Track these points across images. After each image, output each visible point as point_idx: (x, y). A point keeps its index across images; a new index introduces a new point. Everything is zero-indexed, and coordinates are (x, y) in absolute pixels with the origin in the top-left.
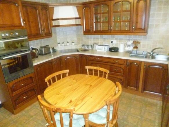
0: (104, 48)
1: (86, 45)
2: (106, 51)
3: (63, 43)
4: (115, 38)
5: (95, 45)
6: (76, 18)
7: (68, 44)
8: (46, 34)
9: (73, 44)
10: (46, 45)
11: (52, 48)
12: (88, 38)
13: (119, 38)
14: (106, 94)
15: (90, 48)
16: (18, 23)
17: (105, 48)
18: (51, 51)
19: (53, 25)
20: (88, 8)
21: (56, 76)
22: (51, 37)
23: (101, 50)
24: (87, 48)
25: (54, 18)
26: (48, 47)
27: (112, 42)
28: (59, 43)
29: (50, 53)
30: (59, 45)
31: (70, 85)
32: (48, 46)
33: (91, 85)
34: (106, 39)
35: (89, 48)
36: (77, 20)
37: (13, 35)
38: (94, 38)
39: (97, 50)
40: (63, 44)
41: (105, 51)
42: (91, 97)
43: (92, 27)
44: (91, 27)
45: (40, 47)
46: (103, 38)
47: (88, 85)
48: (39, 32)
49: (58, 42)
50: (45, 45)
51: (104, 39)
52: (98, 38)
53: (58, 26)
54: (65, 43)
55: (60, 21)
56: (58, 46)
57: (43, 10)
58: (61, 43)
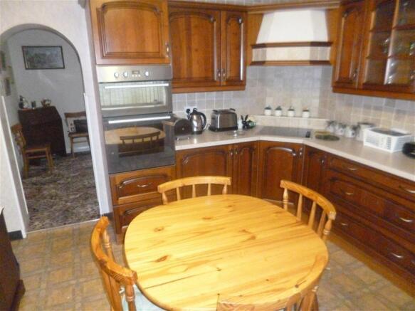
0: (385, 142)
1: (340, 124)
2: (392, 151)
3: (279, 109)
5: (362, 126)
6: (314, 44)
7: (291, 113)
8: (228, 81)
9: (306, 114)
10: (231, 109)
11: (242, 118)
12: (349, 105)
14: (267, 280)
15: (349, 133)
16: (154, 51)
17: (389, 142)
18: (240, 125)
19: (254, 60)
20: (357, 13)
21: (194, 187)
22: (244, 89)
23: (377, 144)
24: (339, 132)
25: (260, 41)
26: (234, 113)
28: (268, 108)
29: (236, 128)
30: (268, 112)
31: (205, 219)
32: (232, 111)
33: (253, 238)
34: (404, 112)
35: (345, 131)
36: (319, 48)
37: (139, 76)
38: (367, 107)
39: (366, 144)
40: (278, 113)
41: (388, 151)
42: (219, 270)
43: (358, 70)
44: (356, 72)
45: (214, 111)
46: (395, 108)
47: (250, 233)
48: (210, 75)
49: (267, 106)
50: (228, 108)
51: (398, 112)
52: (378, 108)
53: (262, 63)
54: (285, 109)
55: (269, 50)
56: (264, 115)
57: (230, 21)
58: (274, 107)
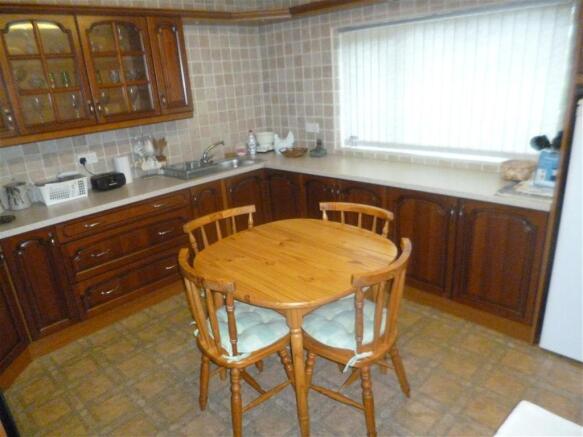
2: (86, 194)
4: (87, 146)
13: (102, 143)
17: (82, 185)
23: (67, 196)
27: (83, 161)
39: (49, 203)
41: (83, 196)
46: (40, 154)
